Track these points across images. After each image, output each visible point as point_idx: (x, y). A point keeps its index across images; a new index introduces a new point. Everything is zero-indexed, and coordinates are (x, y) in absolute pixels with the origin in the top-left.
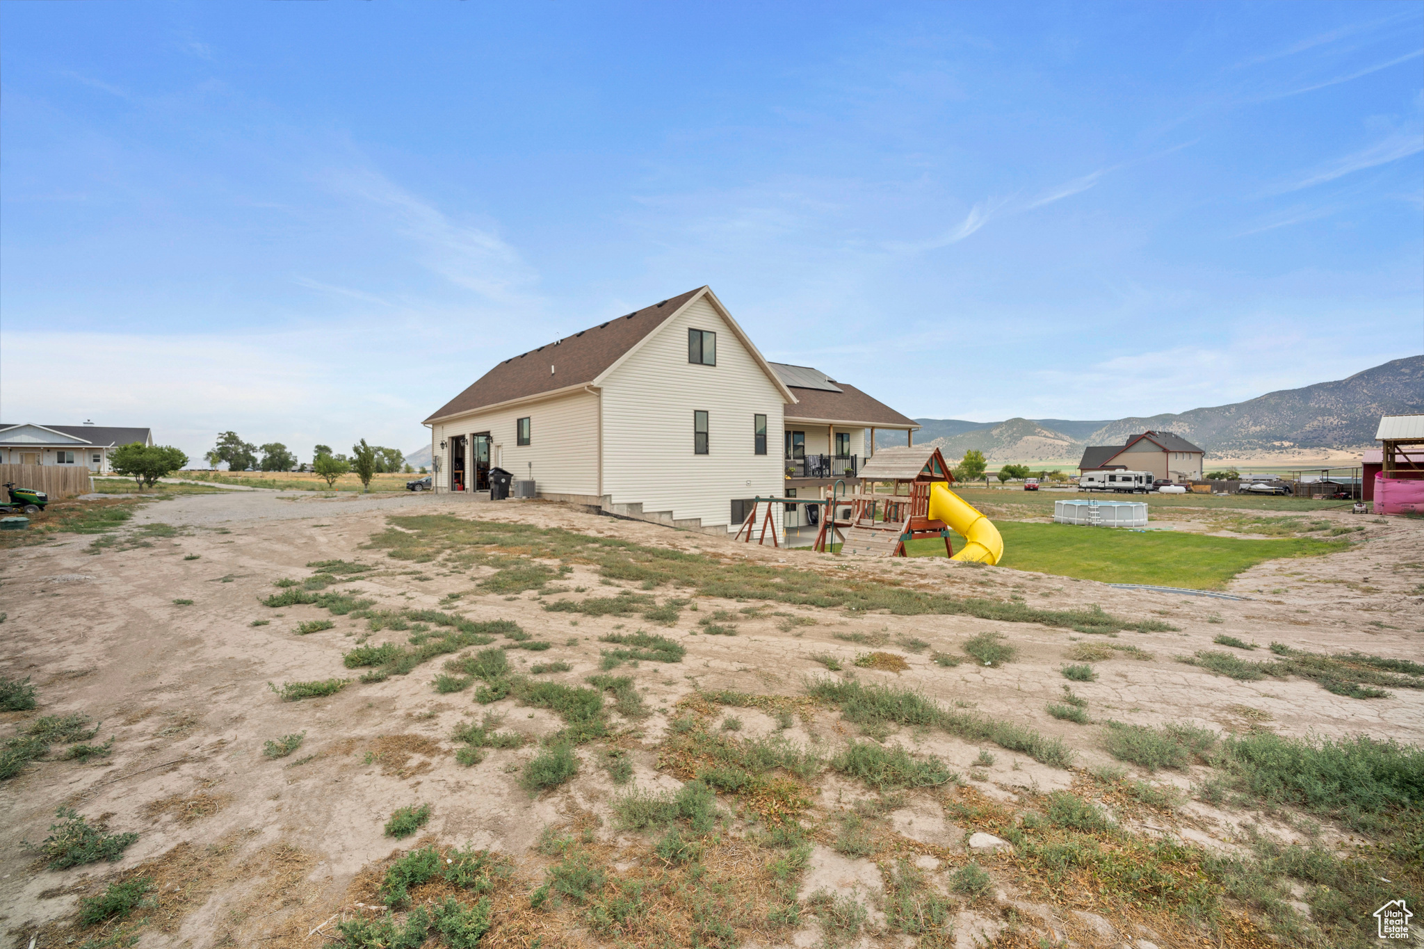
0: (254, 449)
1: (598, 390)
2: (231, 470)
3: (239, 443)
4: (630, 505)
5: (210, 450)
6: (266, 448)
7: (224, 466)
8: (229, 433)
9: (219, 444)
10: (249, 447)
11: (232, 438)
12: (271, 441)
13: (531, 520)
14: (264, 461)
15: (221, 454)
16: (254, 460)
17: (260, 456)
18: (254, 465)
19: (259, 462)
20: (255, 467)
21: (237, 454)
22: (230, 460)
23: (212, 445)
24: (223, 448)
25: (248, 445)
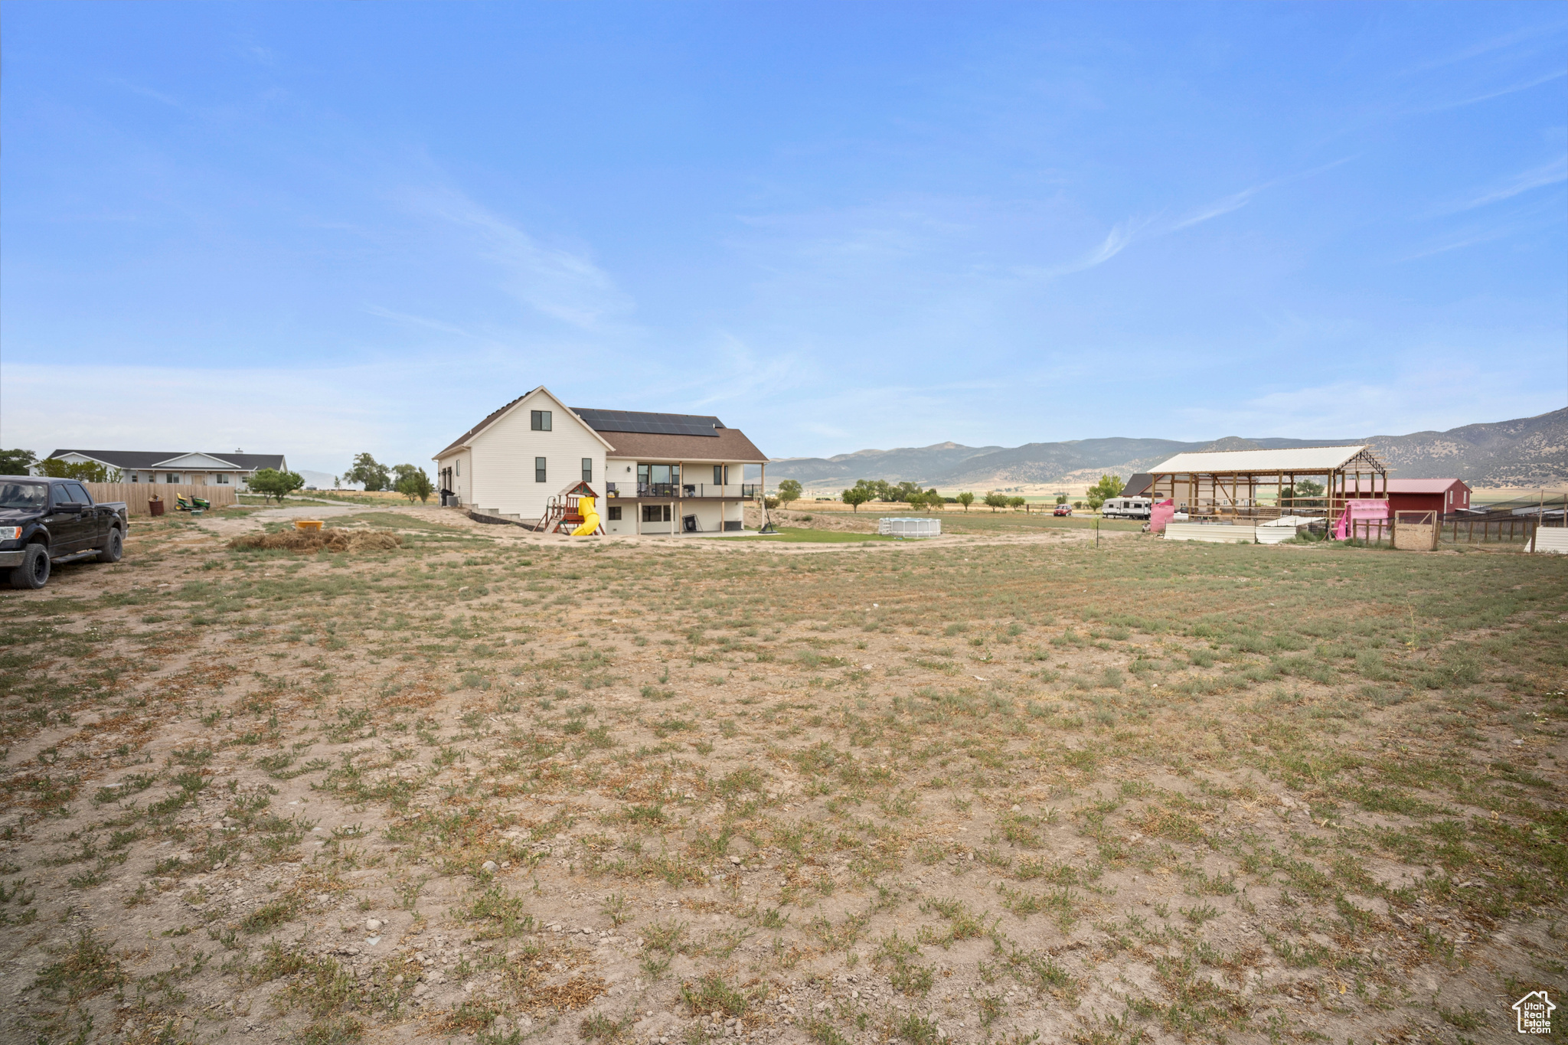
0: (386, 469)
1: (469, 448)
2: (367, 489)
3: (373, 464)
4: (491, 510)
5: (347, 471)
6: (399, 469)
7: (360, 486)
8: (365, 455)
9: (355, 465)
10: (382, 469)
11: (367, 459)
12: (403, 463)
13: (411, 513)
14: (396, 481)
15: (357, 476)
16: (387, 480)
17: (393, 477)
18: (388, 486)
19: (392, 482)
20: (389, 488)
21: (372, 475)
22: (365, 481)
23: (349, 466)
24: (359, 469)
25: (381, 467)
